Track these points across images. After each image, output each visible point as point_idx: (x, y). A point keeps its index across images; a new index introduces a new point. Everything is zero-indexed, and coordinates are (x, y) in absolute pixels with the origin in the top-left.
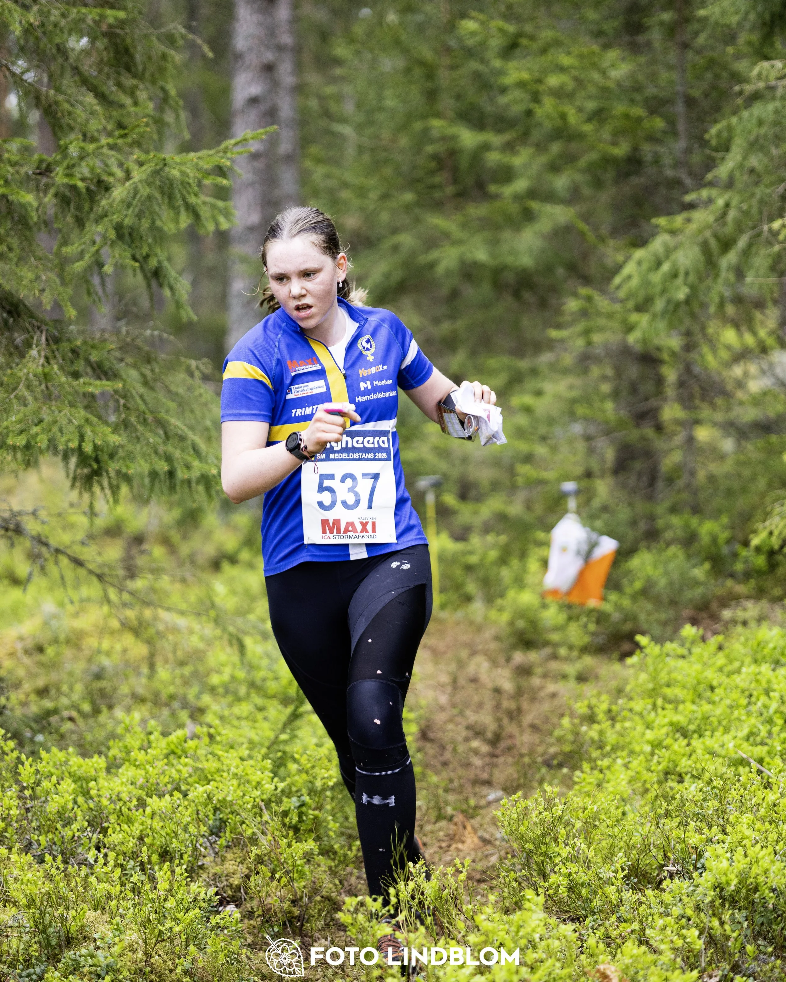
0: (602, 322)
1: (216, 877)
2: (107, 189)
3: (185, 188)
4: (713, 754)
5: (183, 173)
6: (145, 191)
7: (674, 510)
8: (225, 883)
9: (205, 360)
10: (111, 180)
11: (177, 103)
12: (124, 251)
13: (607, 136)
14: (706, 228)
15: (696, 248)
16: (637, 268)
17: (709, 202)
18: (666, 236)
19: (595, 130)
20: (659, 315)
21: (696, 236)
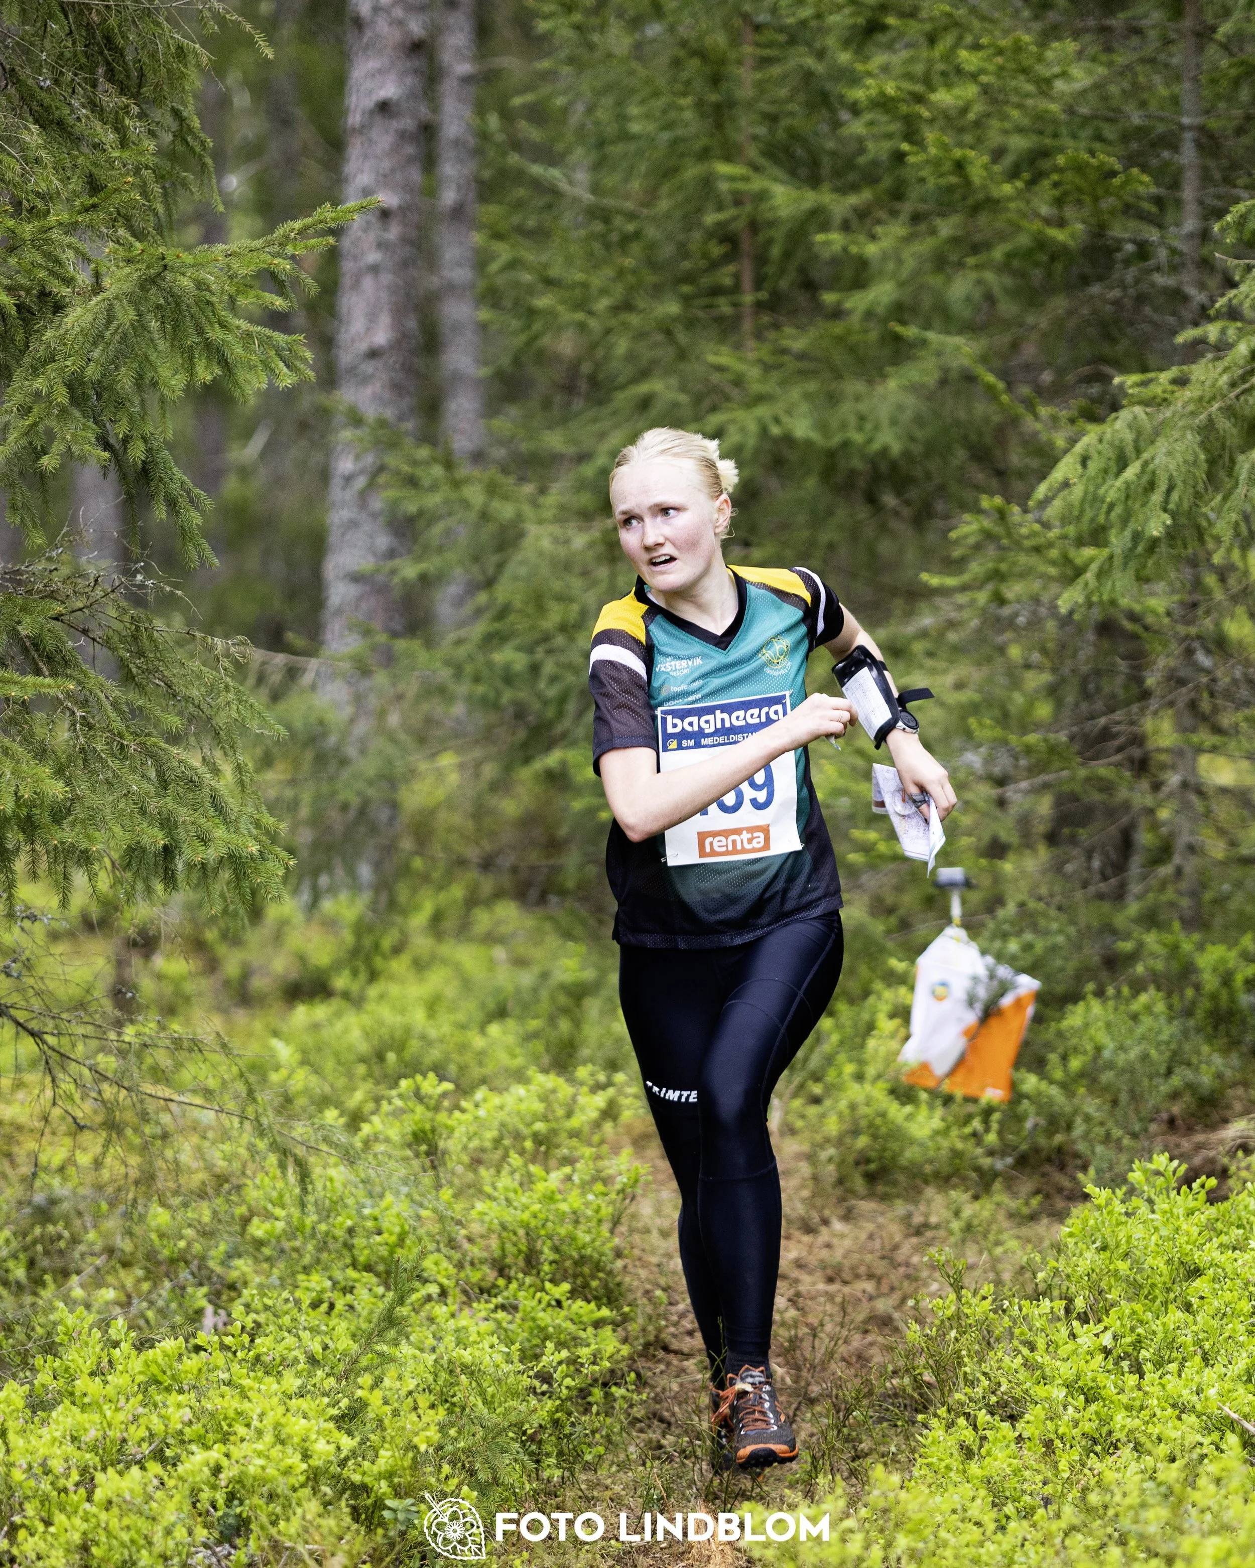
2: (59, 307)
3: (203, 311)
4: (1181, 1409)
5: (200, 285)
6: (126, 315)
7: (1151, 920)
9: (240, 637)
10: (66, 291)
11: (202, 144)
12: (85, 428)
13: (1045, 210)
14: (1213, 398)
15: (1192, 439)
16: (1079, 467)
17: (1222, 348)
18: (1138, 410)
19: (1019, 195)
20: (1117, 561)
21: (1193, 414)
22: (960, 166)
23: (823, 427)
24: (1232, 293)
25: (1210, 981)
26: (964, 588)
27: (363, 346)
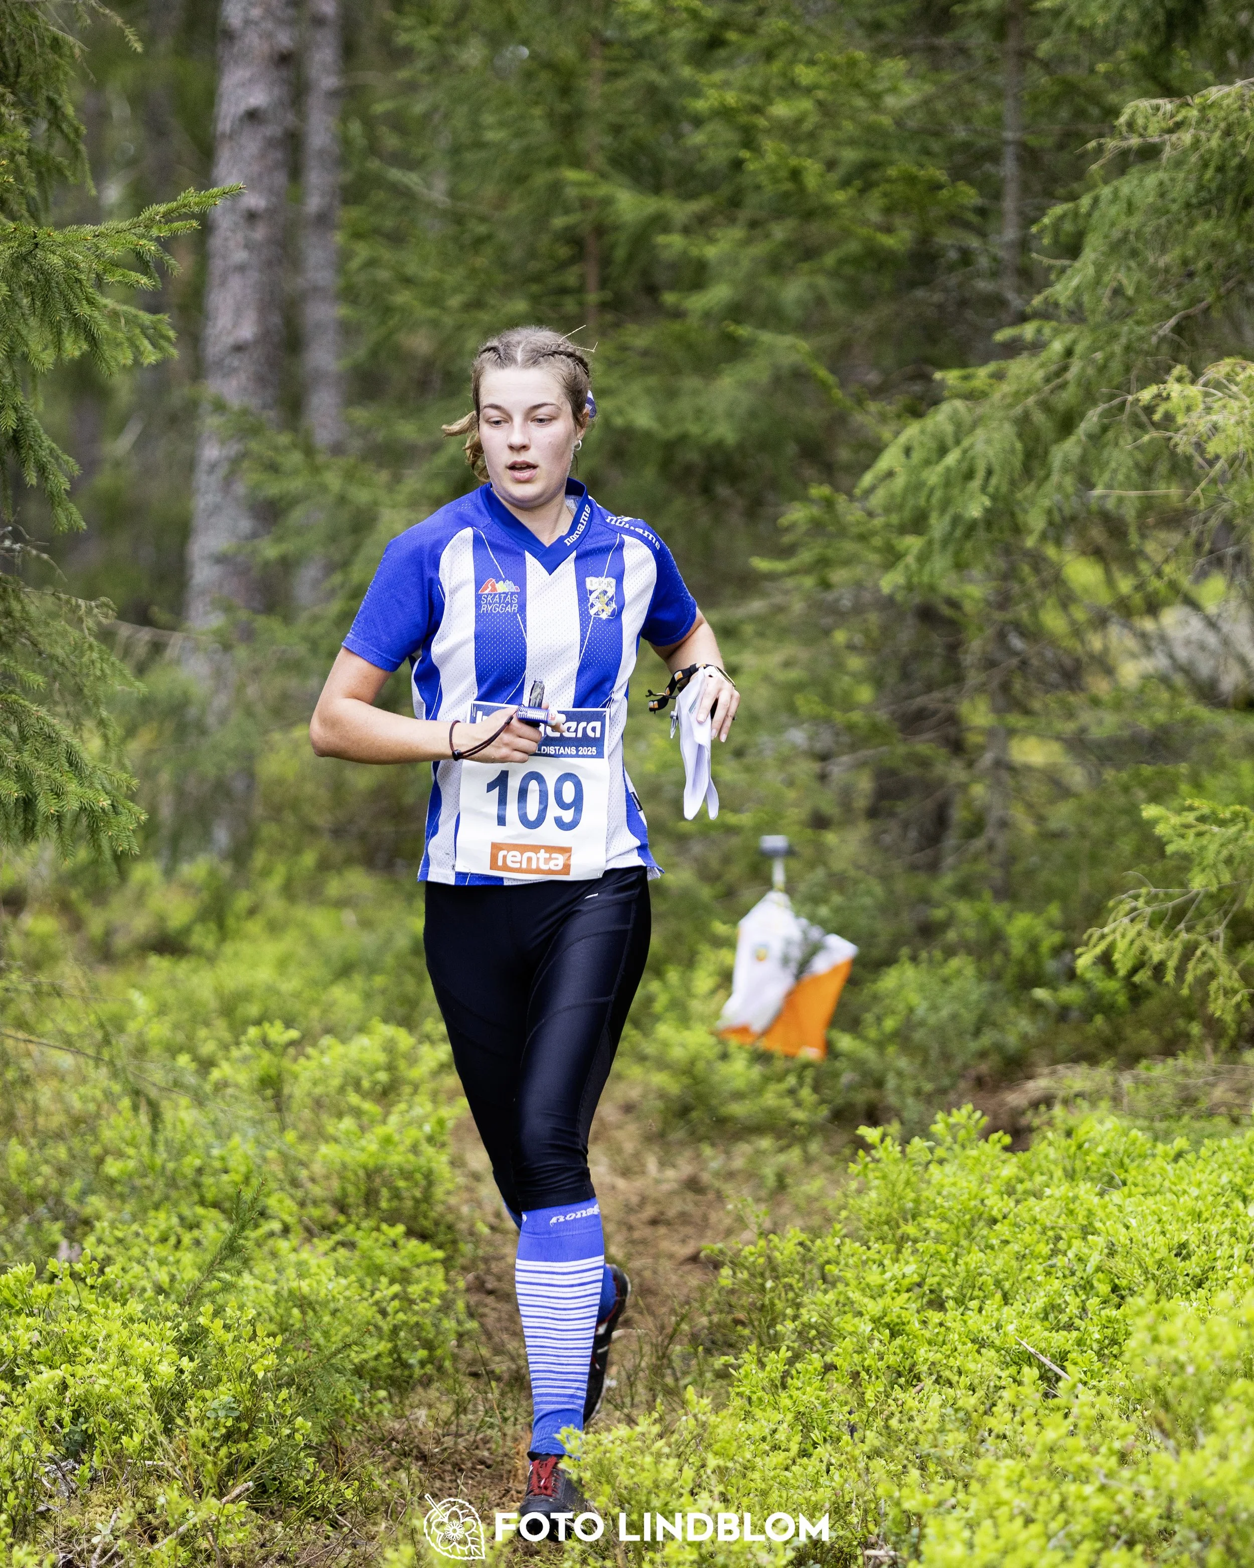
0: (849, 547)
1: (70, 1535)
3: (72, 289)
4: (981, 1343)
5: (70, 263)
7: (964, 890)
8: (85, 1545)
9: (103, 599)
11: (76, 131)
13: (874, 215)
14: (1028, 393)
15: (1009, 429)
16: (903, 458)
17: (1037, 346)
18: (959, 404)
19: (852, 203)
20: (937, 546)
21: (1011, 406)
22: (796, 175)
23: (661, 419)
24: (1047, 292)
25: (1018, 948)
26: (792, 573)
27: (229, 340)
